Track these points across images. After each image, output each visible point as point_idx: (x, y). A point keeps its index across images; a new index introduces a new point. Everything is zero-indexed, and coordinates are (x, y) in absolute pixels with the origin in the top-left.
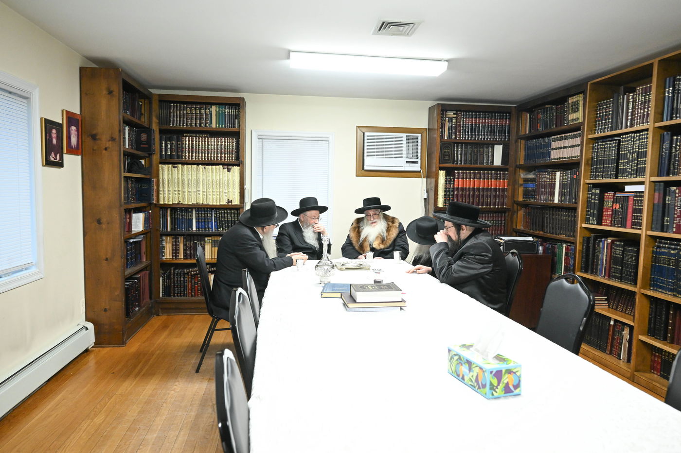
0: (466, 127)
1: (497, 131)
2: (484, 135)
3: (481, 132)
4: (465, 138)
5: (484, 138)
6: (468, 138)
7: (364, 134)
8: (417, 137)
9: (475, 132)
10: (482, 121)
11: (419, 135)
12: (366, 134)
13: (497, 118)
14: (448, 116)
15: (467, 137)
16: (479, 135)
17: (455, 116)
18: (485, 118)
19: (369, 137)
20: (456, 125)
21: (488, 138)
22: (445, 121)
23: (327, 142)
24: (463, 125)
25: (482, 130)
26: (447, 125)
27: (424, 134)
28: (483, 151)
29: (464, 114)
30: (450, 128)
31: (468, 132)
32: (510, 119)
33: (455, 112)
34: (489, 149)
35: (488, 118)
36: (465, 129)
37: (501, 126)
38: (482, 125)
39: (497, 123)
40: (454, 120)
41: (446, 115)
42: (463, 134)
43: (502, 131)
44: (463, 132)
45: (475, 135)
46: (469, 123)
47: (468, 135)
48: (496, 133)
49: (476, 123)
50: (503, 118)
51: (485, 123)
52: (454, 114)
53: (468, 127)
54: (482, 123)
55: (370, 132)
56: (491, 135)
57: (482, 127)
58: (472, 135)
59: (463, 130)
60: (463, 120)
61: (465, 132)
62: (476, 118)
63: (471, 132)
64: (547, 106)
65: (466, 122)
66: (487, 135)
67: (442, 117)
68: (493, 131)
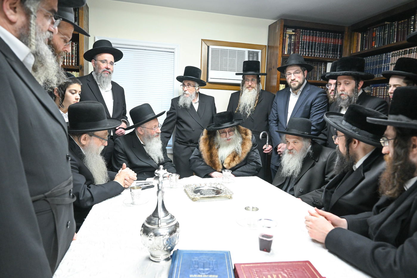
0: (304, 43)
1: (330, 50)
2: (320, 52)
3: (317, 50)
4: (303, 54)
5: (319, 56)
6: (306, 54)
7: (208, 47)
8: (257, 53)
9: (312, 49)
10: (318, 39)
11: (260, 51)
12: (211, 47)
13: (331, 37)
14: (287, 33)
15: (304, 53)
16: (315, 52)
17: (294, 33)
18: (321, 36)
19: (213, 50)
20: (295, 42)
21: (322, 56)
22: (286, 37)
23: (173, 54)
24: (302, 42)
25: (317, 48)
26: (287, 41)
27: (264, 50)
28: (317, 68)
29: (302, 31)
30: (290, 45)
31: (306, 49)
32: (342, 38)
33: (294, 30)
34: (322, 66)
35: (324, 37)
36: (303, 46)
37: (334, 46)
38: (318, 43)
39: (331, 42)
40: (293, 37)
41: (286, 31)
42: (301, 51)
43: (335, 50)
44: (301, 49)
45: (311, 52)
46: (306, 40)
47: (306, 51)
48: (330, 51)
49: (313, 40)
50: (336, 38)
51: (321, 41)
52: (293, 31)
53: (306, 44)
54: (318, 41)
55: (214, 45)
56: (325, 53)
57: (318, 45)
58: (308, 51)
59: (301, 46)
60: (302, 38)
61: (303, 49)
62: (313, 35)
63: (309, 49)
64: (386, 23)
65: (304, 40)
66: (322, 52)
67: (284, 34)
68: (326, 50)
